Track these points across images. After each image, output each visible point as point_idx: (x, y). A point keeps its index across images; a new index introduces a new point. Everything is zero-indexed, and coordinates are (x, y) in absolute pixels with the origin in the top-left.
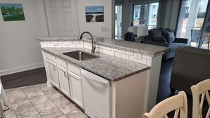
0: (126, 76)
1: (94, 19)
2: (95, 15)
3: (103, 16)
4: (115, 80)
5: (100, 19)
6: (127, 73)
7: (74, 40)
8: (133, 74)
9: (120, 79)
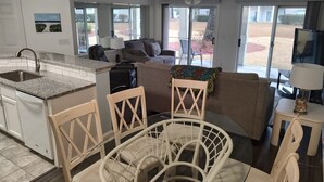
0: (63, 94)
1: (47, 28)
2: (48, 25)
3: (60, 26)
4: (50, 98)
5: (56, 28)
6: (66, 90)
7: (12, 57)
8: (73, 91)
9: (55, 96)
